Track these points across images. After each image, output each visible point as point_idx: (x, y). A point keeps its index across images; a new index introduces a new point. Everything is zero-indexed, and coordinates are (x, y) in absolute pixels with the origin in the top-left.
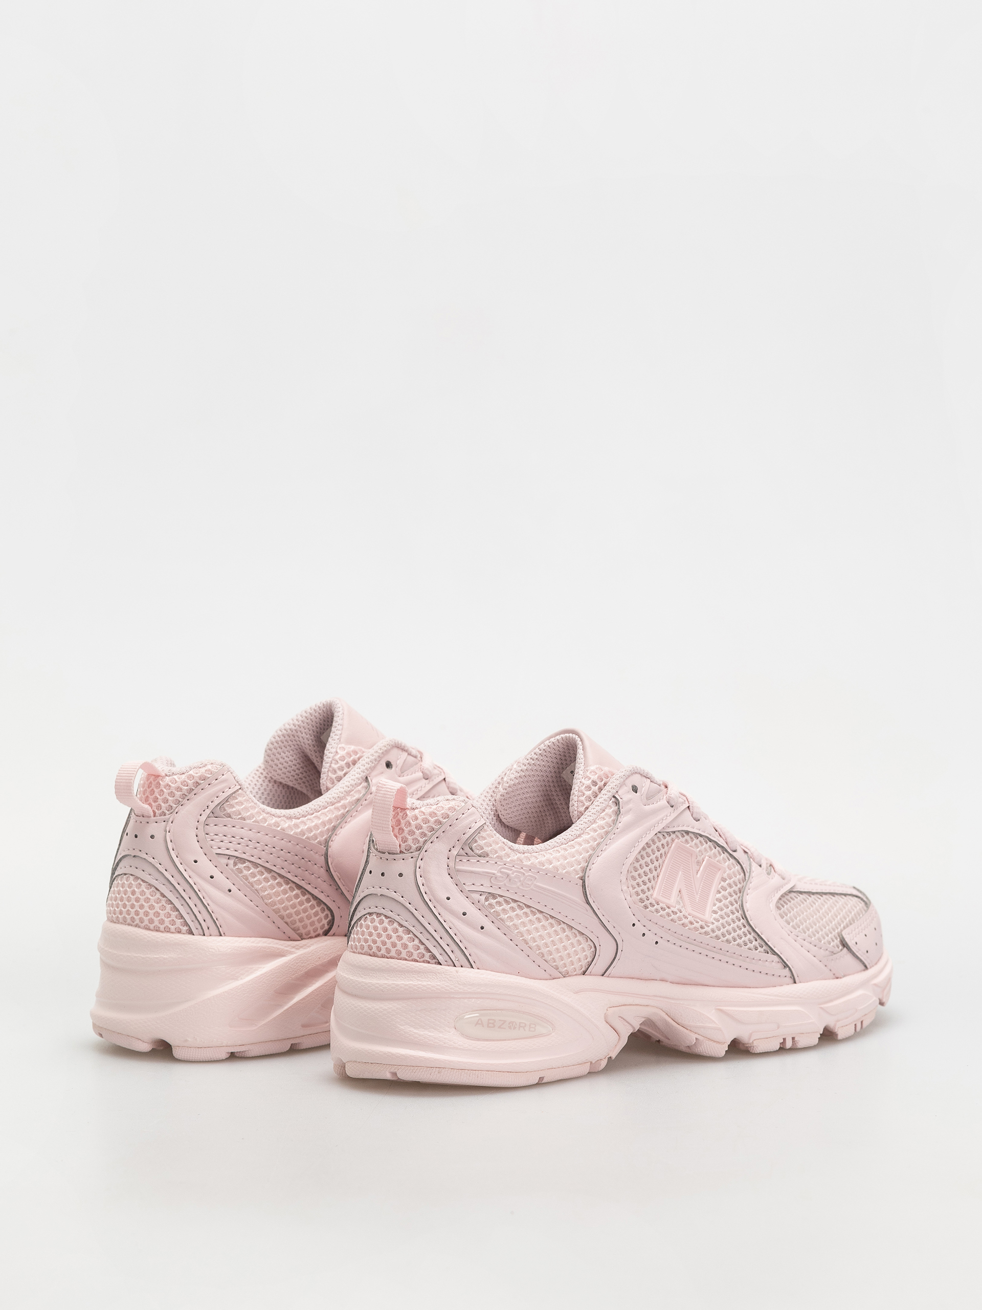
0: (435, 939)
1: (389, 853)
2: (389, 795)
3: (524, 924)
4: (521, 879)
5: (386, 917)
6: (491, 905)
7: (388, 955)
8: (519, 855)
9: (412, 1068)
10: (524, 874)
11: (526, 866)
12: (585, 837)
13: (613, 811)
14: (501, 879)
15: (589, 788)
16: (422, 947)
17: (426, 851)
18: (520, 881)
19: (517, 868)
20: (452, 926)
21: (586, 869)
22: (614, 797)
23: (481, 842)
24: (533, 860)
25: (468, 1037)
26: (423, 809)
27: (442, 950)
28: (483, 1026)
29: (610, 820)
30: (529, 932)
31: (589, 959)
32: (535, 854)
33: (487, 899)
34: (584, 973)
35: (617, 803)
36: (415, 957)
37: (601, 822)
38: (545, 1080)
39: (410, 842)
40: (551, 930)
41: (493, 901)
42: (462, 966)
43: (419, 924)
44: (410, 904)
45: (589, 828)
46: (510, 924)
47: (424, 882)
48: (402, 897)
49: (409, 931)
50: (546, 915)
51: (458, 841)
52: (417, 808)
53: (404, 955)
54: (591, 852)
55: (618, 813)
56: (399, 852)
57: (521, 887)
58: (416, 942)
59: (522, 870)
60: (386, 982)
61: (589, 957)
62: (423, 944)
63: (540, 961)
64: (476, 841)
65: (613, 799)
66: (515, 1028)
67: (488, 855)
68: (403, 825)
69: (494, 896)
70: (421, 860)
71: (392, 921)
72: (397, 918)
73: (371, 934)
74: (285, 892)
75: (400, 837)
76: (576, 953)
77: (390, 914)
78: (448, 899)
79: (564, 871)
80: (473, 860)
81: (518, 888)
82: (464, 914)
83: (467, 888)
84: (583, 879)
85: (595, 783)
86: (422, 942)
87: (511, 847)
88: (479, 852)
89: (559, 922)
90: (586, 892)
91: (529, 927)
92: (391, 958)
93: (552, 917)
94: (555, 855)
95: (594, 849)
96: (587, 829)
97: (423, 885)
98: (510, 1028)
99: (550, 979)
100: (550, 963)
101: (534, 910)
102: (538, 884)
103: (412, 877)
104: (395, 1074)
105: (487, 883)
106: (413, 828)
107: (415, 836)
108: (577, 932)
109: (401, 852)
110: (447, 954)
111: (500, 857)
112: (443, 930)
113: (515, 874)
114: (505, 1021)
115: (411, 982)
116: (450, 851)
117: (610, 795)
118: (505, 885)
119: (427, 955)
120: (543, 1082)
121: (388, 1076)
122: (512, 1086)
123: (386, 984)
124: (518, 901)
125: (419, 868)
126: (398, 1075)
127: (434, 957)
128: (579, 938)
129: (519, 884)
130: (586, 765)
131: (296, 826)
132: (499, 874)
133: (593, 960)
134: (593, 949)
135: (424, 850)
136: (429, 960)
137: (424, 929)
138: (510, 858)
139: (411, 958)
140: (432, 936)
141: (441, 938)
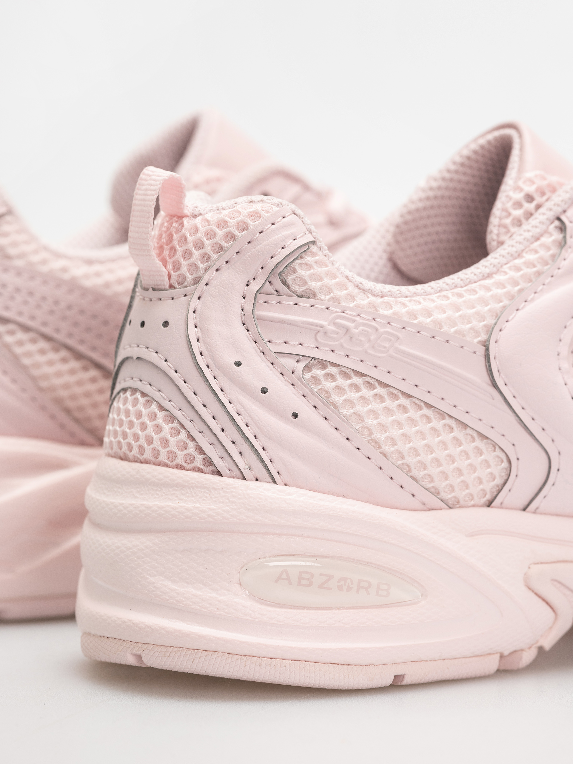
0: (212, 432)
1: (154, 289)
2: (151, 190)
3: (374, 413)
4: (372, 338)
5: (144, 394)
6: (315, 379)
7: (142, 458)
8: (372, 298)
9: (164, 649)
10: (377, 330)
11: (383, 317)
12: (499, 277)
13: (554, 241)
14: (335, 336)
15: (518, 205)
16: (191, 444)
17: (207, 284)
18: (369, 341)
19: (365, 319)
20: (241, 411)
21: (493, 328)
22: (559, 219)
23: (303, 273)
24: (397, 308)
25: (262, 601)
26: (209, 216)
27: (223, 450)
28: (290, 583)
29: (545, 254)
30: (383, 427)
31: (499, 481)
32: (403, 300)
33: (308, 368)
34: (489, 504)
35: (562, 228)
36: (180, 460)
37: (530, 257)
38: (407, 680)
39: (184, 269)
40: (425, 427)
41: (318, 372)
42: (257, 480)
43: (187, 405)
44: (176, 372)
45: (508, 265)
46: (346, 411)
47: (200, 335)
48: (166, 361)
49: (172, 418)
50: (417, 402)
51: (262, 268)
52: (201, 214)
53: (163, 457)
54: (506, 302)
55: (562, 244)
56: (167, 286)
57: (371, 352)
58: (183, 435)
59: (373, 323)
60: (133, 502)
61: (497, 477)
62: (193, 440)
63: (401, 478)
64: (295, 271)
65: (557, 223)
66: (349, 589)
67: (315, 295)
68: (175, 243)
69: (323, 364)
70: (199, 298)
71: (150, 400)
72: (157, 396)
73: (131, 425)
74: (72, 372)
75: (170, 261)
76: (473, 468)
77: (147, 389)
78: (238, 364)
79: (453, 330)
80: (289, 302)
81: (366, 352)
82: (264, 391)
83: (274, 348)
84: (486, 346)
85: (530, 198)
86: (192, 437)
87: (360, 285)
88: (300, 290)
89: (443, 415)
90: (490, 366)
91: (384, 419)
92: (146, 462)
93: (429, 406)
94: (439, 302)
95: (512, 298)
96: (505, 267)
97: (198, 340)
98: (340, 588)
99: (422, 510)
100: (423, 483)
101: (395, 392)
102: (403, 348)
103: (183, 327)
104: (139, 657)
105: (310, 343)
106: (191, 246)
107: (192, 260)
108: (475, 435)
109: (171, 287)
110: (231, 457)
111: (336, 300)
112: (226, 418)
113: (361, 328)
114: (331, 577)
115: (169, 503)
116: (247, 285)
117: (551, 215)
118: (342, 346)
119: (199, 458)
120: (405, 682)
121: (131, 661)
122: (341, 688)
123: (132, 505)
124: (366, 375)
125: (194, 312)
126: (144, 660)
127: (209, 462)
128: (479, 443)
129: (367, 345)
130: (520, 171)
131: (98, 274)
132: (331, 328)
133: (505, 483)
134: (505, 464)
135: (203, 282)
136: (202, 467)
137: (195, 414)
138: (355, 303)
139: (174, 463)
140: (208, 426)
141: (223, 430)
